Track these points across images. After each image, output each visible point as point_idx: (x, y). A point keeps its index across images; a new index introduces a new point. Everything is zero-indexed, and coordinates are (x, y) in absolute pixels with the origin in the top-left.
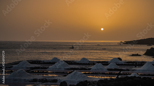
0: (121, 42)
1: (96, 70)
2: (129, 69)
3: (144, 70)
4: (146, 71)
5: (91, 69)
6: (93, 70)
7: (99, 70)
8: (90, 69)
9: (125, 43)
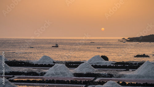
0: (124, 38)
1: (54, 75)
2: (112, 74)
3: (138, 76)
4: (143, 77)
5: (45, 73)
6: (48, 75)
7: (58, 75)
8: (43, 74)
9: (128, 40)
